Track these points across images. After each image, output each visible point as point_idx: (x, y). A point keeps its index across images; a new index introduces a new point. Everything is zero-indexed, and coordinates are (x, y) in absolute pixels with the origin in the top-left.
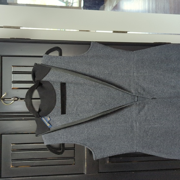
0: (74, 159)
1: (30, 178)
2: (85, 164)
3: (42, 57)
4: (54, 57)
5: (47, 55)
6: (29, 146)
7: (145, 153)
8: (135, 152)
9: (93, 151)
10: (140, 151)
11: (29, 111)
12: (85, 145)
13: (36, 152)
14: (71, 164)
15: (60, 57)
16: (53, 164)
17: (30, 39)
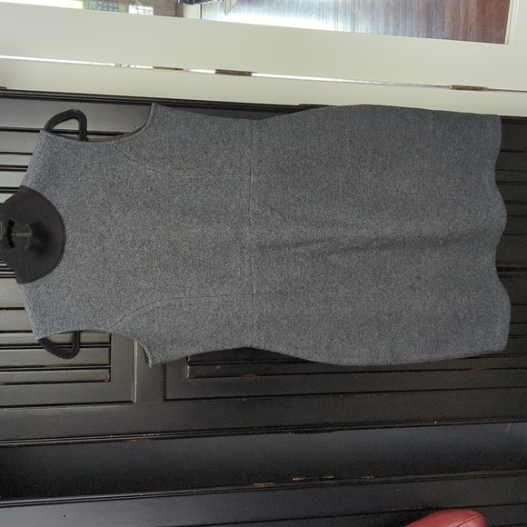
0: (110, 368)
2: (134, 380)
6: (2, 337)
14: (101, 379)
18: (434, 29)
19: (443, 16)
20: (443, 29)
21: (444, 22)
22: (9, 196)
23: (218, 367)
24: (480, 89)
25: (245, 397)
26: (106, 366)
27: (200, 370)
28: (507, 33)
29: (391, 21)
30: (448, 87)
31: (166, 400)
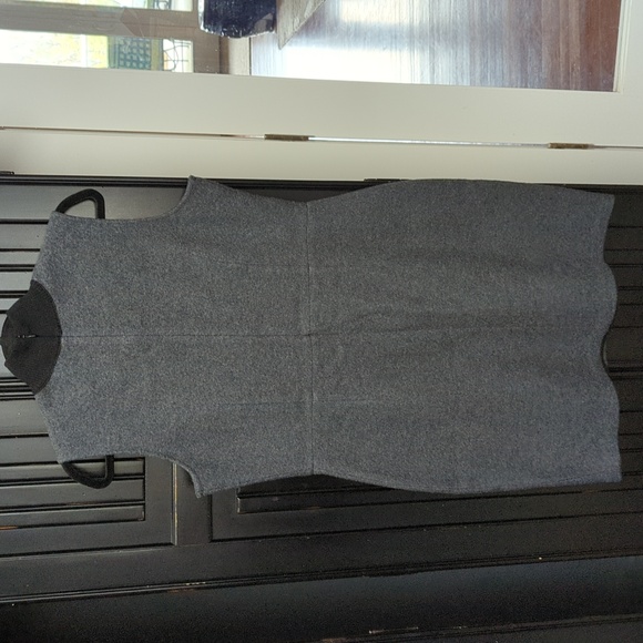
0: (144, 504)
1: (20, 558)
2: (173, 518)
3: (45, 222)
4: (82, 220)
5: (61, 215)
6: (14, 471)
7: (336, 476)
8: (309, 473)
9: (195, 472)
10: (323, 472)
11: (13, 375)
12: (171, 457)
13: (35, 489)
14: (134, 517)
15: (99, 221)
16: (82, 520)
17: (13, 175)
18: (529, 69)
19: (539, 53)
20: (540, 69)
21: (541, 60)
22: (14, 301)
23: (276, 499)
24: (585, 147)
25: (308, 534)
26: (141, 502)
27: (255, 502)
28: (615, 78)
29: (477, 58)
30: (546, 146)
31: (213, 541)
